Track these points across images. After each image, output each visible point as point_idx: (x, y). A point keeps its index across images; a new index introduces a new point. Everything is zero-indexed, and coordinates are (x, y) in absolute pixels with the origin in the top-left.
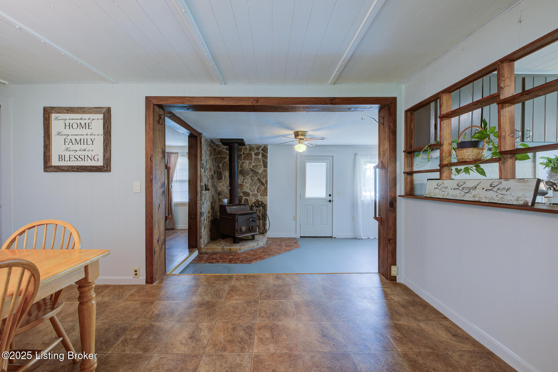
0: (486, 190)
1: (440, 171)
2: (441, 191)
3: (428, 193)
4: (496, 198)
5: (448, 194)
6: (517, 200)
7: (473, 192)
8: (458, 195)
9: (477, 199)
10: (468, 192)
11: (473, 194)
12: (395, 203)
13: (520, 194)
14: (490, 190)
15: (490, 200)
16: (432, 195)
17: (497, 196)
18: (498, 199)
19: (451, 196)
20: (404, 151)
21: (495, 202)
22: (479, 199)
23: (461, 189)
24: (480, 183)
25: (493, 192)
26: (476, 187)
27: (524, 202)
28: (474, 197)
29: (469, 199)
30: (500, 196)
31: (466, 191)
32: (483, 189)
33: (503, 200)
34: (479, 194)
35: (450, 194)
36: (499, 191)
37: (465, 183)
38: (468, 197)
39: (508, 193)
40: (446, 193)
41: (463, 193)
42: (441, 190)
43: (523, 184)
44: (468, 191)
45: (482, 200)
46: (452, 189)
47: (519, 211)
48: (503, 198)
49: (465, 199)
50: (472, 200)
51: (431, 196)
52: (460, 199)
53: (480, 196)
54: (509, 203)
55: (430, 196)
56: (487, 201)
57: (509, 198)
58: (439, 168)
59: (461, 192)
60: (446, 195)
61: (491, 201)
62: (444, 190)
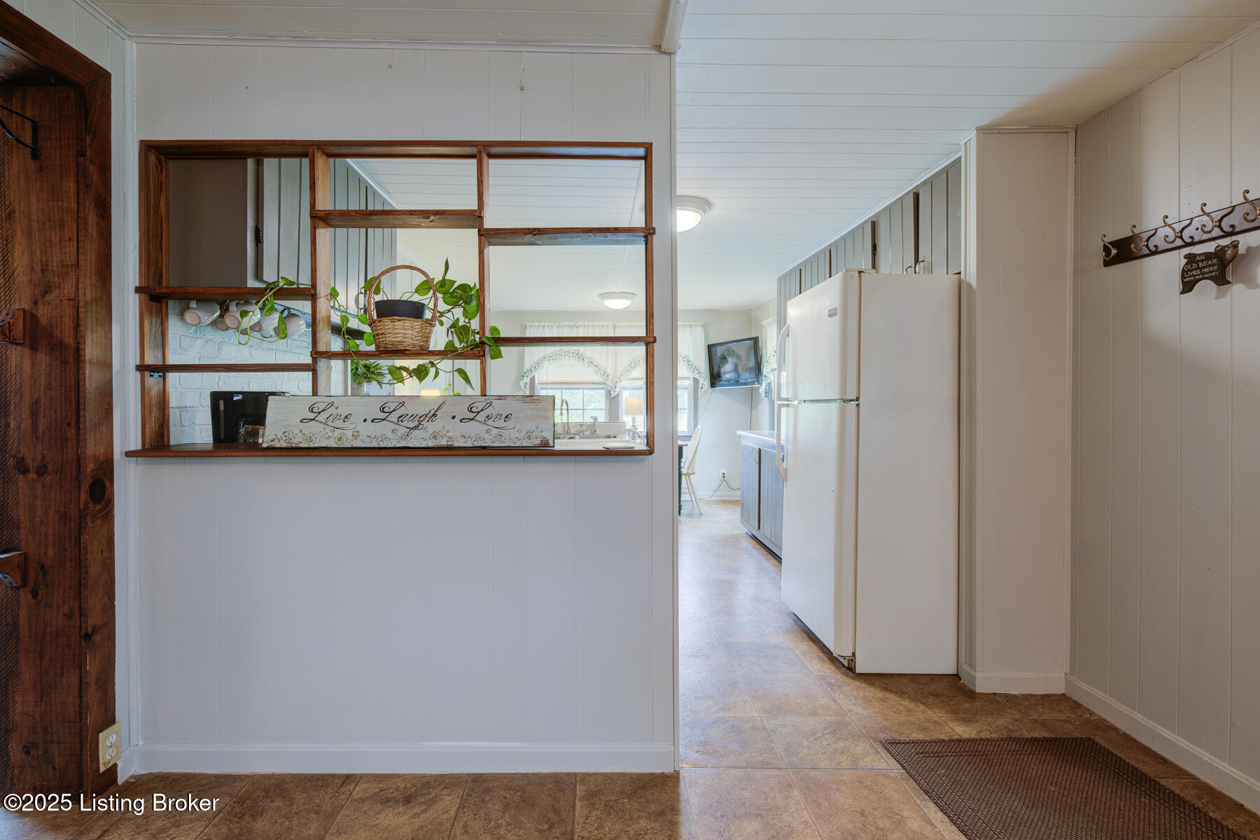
0: (461, 421)
1: (312, 368)
2: (330, 428)
3: (280, 434)
4: (486, 436)
5: (355, 433)
6: (529, 437)
7: (431, 427)
8: (390, 435)
9: (444, 442)
10: (416, 427)
11: (430, 431)
12: (108, 484)
13: (531, 426)
14: (471, 420)
15: (474, 443)
16: (296, 441)
17: (487, 431)
18: (491, 437)
19: (367, 440)
20: (138, 290)
21: (486, 445)
22: (447, 441)
23: (396, 420)
24: (443, 403)
25: (478, 423)
26: (434, 415)
27: (542, 441)
28: (435, 437)
29: (424, 444)
30: (495, 431)
31: (412, 425)
32: (454, 417)
33: (503, 439)
34: (446, 429)
35: (363, 433)
36: (490, 422)
37: (403, 404)
38: (417, 440)
39: (509, 424)
40: (349, 433)
41: (402, 431)
42: (330, 423)
43: (533, 406)
44: (416, 423)
45: (456, 444)
46: (365, 420)
47: (521, 458)
48: (501, 436)
49: (411, 445)
50: (431, 445)
51: (294, 445)
52: (398, 445)
53: (449, 434)
54: (515, 445)
55: (289, 445)
56: (469, 444)
57: (514, 434)
58: (309, 360)
59: (396, 427)
60: (350, 438)
61: (476, 444)
62: (339, 423)
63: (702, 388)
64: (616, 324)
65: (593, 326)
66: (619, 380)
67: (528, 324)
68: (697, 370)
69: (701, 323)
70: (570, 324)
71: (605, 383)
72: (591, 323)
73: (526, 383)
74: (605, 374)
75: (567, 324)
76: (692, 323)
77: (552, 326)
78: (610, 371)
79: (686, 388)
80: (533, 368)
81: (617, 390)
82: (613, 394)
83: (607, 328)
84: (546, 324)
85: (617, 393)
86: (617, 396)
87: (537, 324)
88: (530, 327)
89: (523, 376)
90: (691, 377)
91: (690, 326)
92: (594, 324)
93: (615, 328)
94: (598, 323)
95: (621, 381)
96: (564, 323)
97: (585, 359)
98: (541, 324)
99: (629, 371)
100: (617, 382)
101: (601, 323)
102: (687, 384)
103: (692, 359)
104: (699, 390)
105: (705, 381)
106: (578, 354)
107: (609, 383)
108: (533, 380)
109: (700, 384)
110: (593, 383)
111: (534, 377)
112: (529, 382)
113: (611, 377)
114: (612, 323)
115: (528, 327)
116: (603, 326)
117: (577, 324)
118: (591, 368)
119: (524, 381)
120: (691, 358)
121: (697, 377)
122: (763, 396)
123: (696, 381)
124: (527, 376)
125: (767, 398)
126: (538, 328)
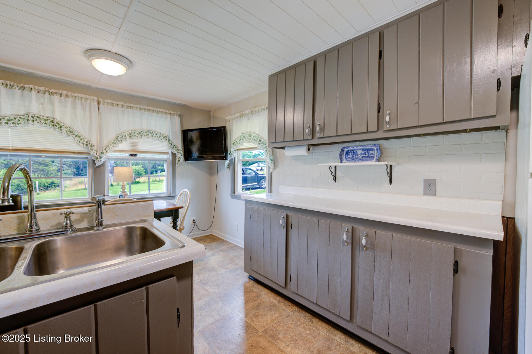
63: (178, 161)
64: (101, 100)
65: (72, 97)
66: (104, 151)
68: (176, 147)
69: (179, 113)
71: (88, 154)
74: (88, 144)
75: (37, 88)
76: (172, 112)
78: (95, 142)
79: (166, 161)
81: (103, 160)
82: (98, 163)
83: (91, 102)
85: (102, 162)
86: (103, 165)
90: (170, 151)
91: (170, 114)
92: (73, 95)
93: (99, 104)
94: (80, 95)
95: (107, 152)
96: (31, 86)
97: (63, 128)
99: (116, 144)
100: (103, 153)
101: (83, 96)
102: (167, 157)
103: (171, 139)
105: (180, 155)
107: (94, 153)
109: (177, 158)
110: (74, 153)
113: (95, 148)
114: (95, 98)
116: (85, 98)
117: (51, 91)
118: (70, 137)
121: (176, 152)
122: (226, 167)
123: (174, 155)
125: (228, 169)
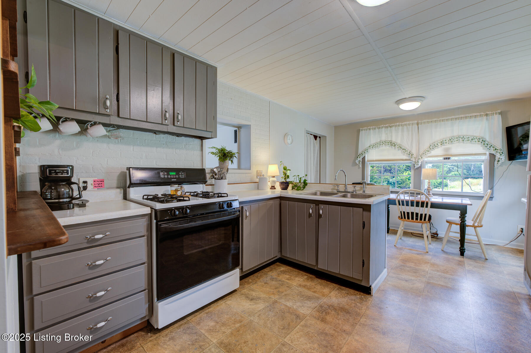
64: (420, 121)
65: (402, 125)
67: (361, 129)
68: (494, 147)
69: (499, 111)
70: (386, 125)
71: (410, 160)
72: (400, 123)
73: (359, 161)
74: (410, 154)
75: (385, 126)
76: (488, 113)
77: (375, 128)
78: (414, 152)
79: (483, 161)
80: (363, 152)
82: (417, 166)
83: (413, 125)
84: (371, 127)
85: (419, 165)
86: (420, 167)
87: (366, 128)
88: (362, 130)
89: (357, 157)
90: (488, 153)
91: (487, 115)
93: (418, 125)
94: (406, 123)
95: (422, 158)
96: (382, 126)
97: (396, 146)
98: (368, 128)
99: (429, 151)
100: (419, 159)
102: (484, 158)
103: (487, 140)
104: (496, 162)
105: (502, 156)
106: (391, 143)
107: (413, 159)
108: (364, 159)
109: (497, 159)
111: (365, 156)
112: (361, 160)
113: (414, 156)
114: (416, 122)
115: (360, 130)
116: (409, 124)
117: (391, 126)
118: (400, 151)
119: (358, 160)
120: (487, 138)
121: (494, 152)
124: (360, 157)
126: (367, 130)
